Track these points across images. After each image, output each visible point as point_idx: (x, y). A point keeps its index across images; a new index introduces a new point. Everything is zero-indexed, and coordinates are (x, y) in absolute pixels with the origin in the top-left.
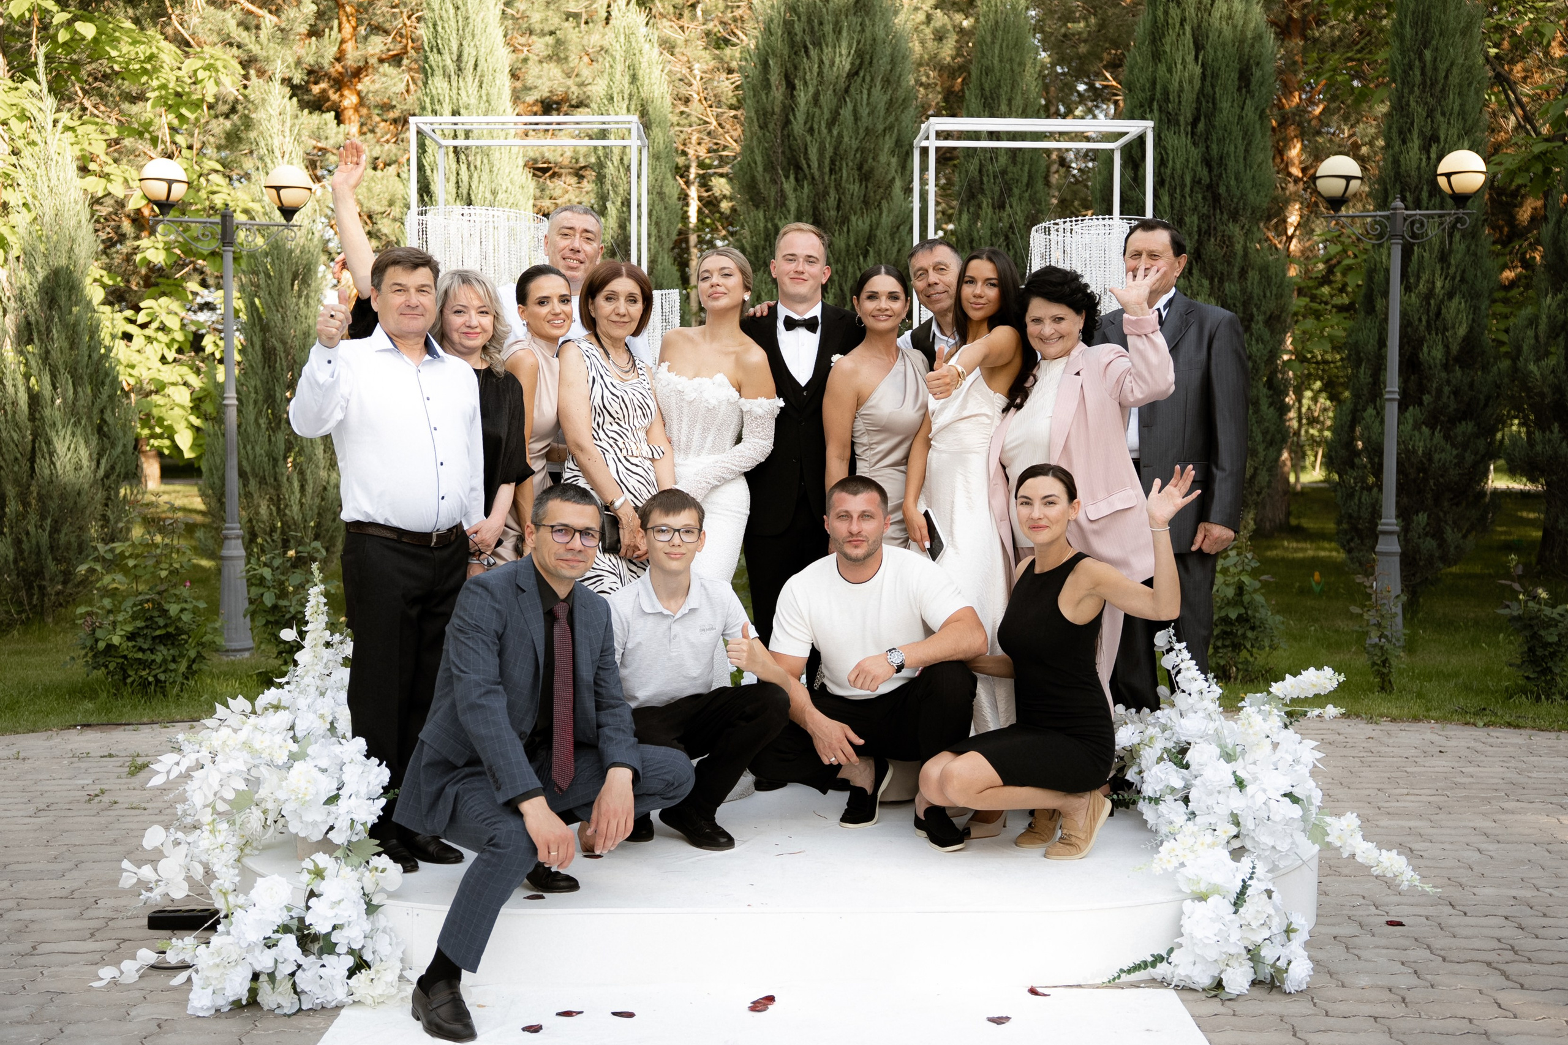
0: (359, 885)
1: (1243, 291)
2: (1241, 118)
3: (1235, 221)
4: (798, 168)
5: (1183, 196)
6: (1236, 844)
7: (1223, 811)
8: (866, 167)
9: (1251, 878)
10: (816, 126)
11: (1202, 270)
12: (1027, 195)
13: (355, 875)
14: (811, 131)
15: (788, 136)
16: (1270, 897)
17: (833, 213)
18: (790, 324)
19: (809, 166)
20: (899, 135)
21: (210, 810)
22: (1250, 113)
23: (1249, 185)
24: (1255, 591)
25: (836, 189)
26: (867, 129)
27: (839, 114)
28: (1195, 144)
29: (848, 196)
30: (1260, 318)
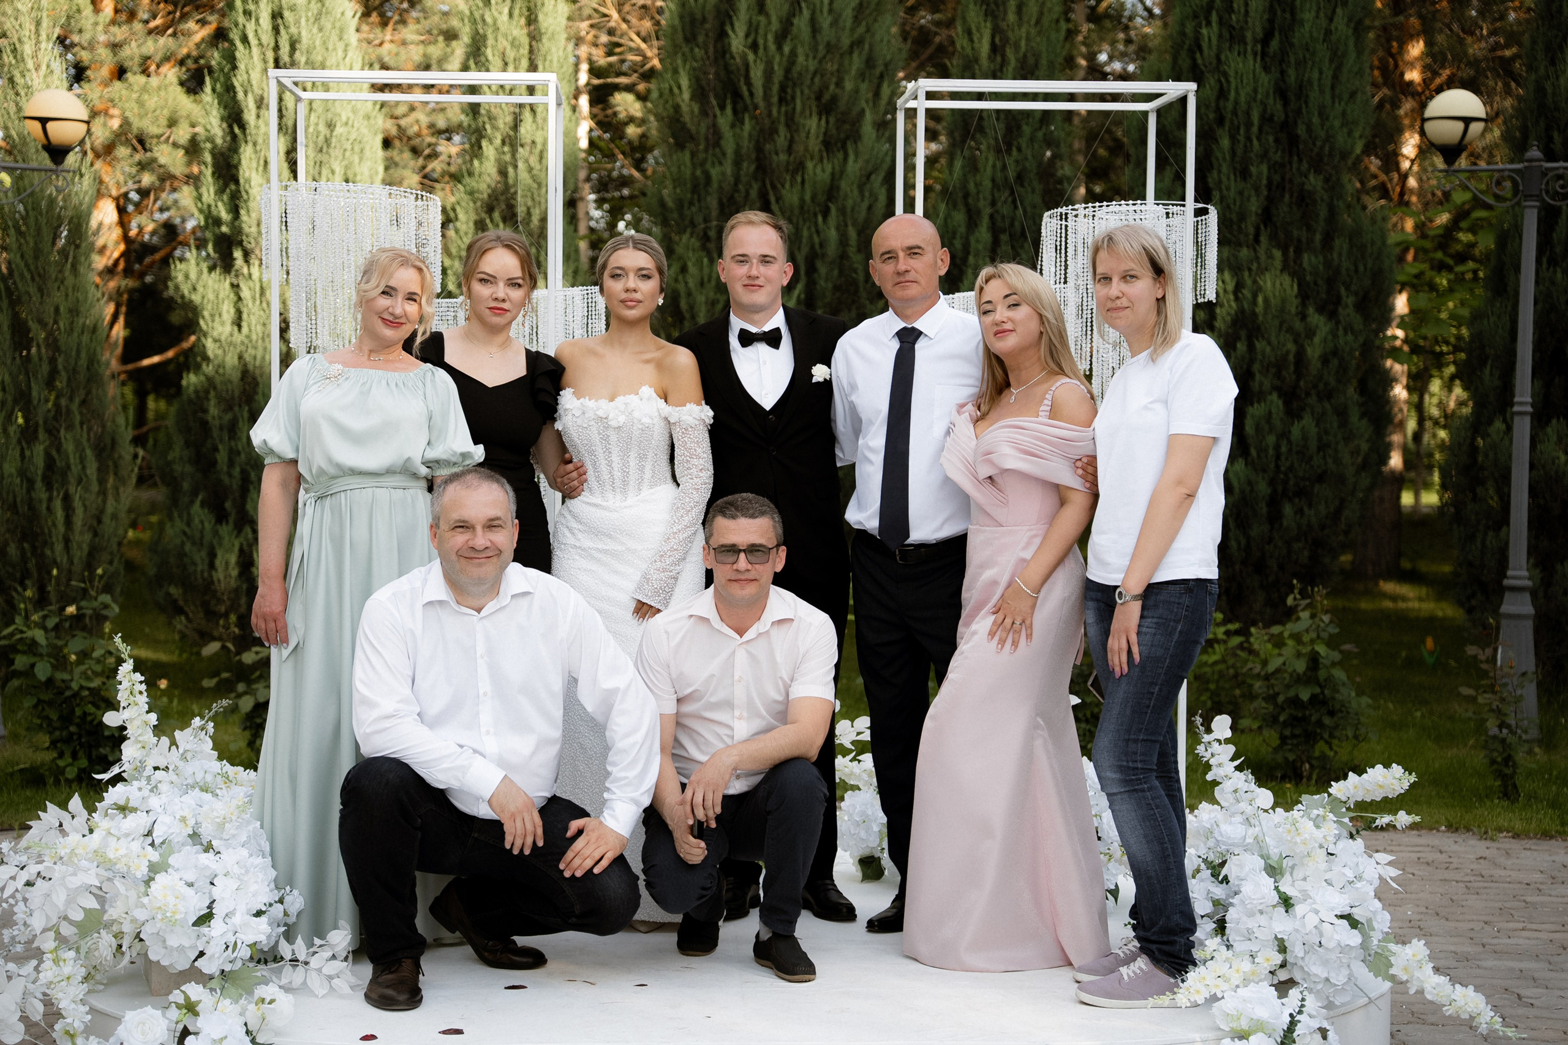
0: (242, 1021)
1: (1328, 264)
2: (1328, 32)
3: (1318, 171)
4: (737, 96)
5: (1249, 139)
6: (1283, 976)
7: (1265, 935)
8: (826, 97)
9: (1300, 1012)
10: (761, 41)
11: (1273, 237)
12: (1040, 134)
13: (237, 1008)
14: (754, 46)
15: (722, 51)
16: (1325, 1038)
17: (783, 157)
18: (746, 339)
19: (751, 94)
20: (871, 50)
21: (52, 934)
22: (1341, 24)
23: (1337, 123)
24: (1334, 664)
25: (788, 126)
26: (828, 44)
27: (792, 24)
28: (1266, 69)
29: (803, 135)
30: (1350, 300)
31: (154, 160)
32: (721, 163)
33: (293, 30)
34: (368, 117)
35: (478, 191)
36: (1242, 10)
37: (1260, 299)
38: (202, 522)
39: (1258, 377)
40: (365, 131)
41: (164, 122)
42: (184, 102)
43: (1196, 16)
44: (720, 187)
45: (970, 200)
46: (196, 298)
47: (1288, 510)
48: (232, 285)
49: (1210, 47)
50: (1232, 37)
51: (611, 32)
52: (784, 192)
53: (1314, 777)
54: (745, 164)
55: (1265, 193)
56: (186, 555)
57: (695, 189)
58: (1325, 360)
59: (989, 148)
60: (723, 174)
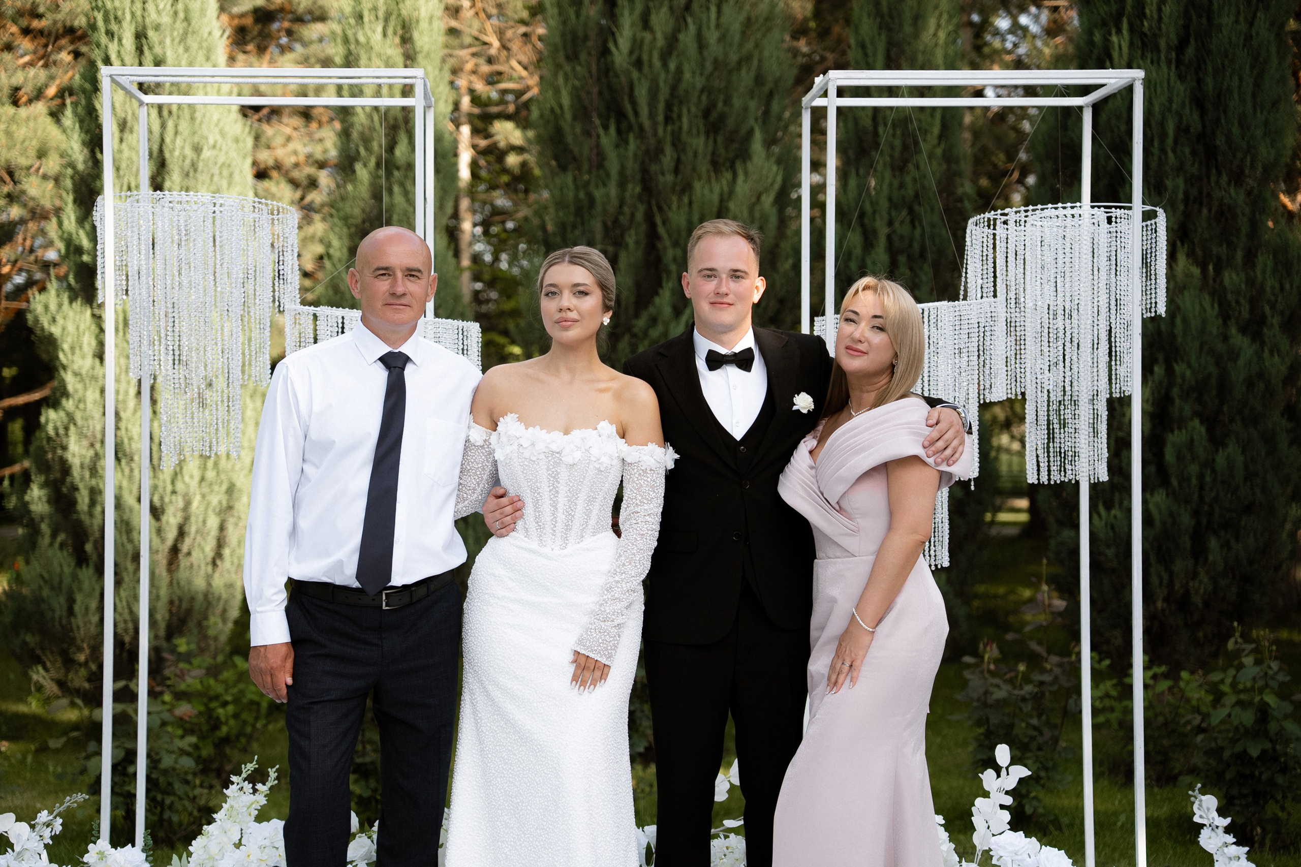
1: (1250, 282)
2: (1248, 37)
3: (1239, 184)
4: (621, 115)
5: (1163, 151)
8: (714, 115)
10: (645, 58)
14: (639, 64)
15: (606, 70)
17: (670, 178)
18: (715, 361)
19: (636, 114)
20: (759, 67)
23: (1259, 133)
24: (1285, 716)
25: (674, 145)
26: (716, 61)
27: (677, 40)
28: (1181, 77)
29: (690, 154)
30: (1276, 321)
31: (23, 192)
32: (605, 185)
33: (158, 50)
34: (237, 140)
35: (352, 217)
36: (1155, 16)
37: (1178, 320)
38: (61, 566)
39: (1177, 401)
40: (233, 154)
41: (32, 153)
42: (53, 131)
43: (1104, 24)
44: (605, 211)
45: (866, 221)
46: (56, 330)
47: (1213, 543)
48: (93, 315)
49: (1121, 55)
50: (1144, 44)
51: (490, 61)
52: (670, 214)
53: (1268, 842)
54: (630, 186)
55: (1182, 207)
56: (43, 600)
57: (578, 212)
58: (1250, 384)
59: (885, 165)
60: (608, 196)
